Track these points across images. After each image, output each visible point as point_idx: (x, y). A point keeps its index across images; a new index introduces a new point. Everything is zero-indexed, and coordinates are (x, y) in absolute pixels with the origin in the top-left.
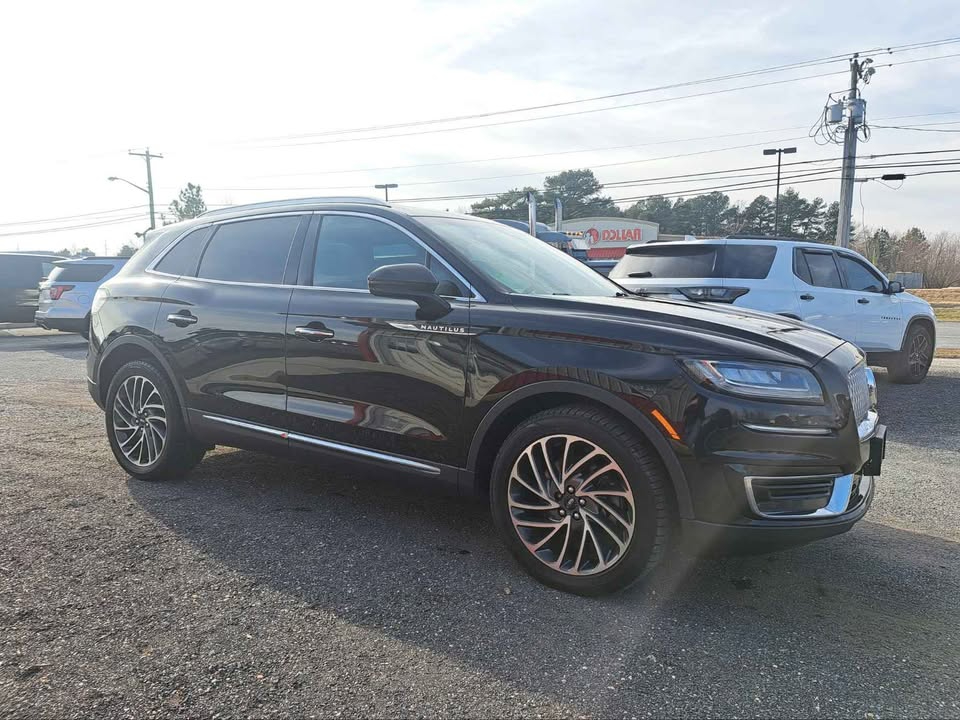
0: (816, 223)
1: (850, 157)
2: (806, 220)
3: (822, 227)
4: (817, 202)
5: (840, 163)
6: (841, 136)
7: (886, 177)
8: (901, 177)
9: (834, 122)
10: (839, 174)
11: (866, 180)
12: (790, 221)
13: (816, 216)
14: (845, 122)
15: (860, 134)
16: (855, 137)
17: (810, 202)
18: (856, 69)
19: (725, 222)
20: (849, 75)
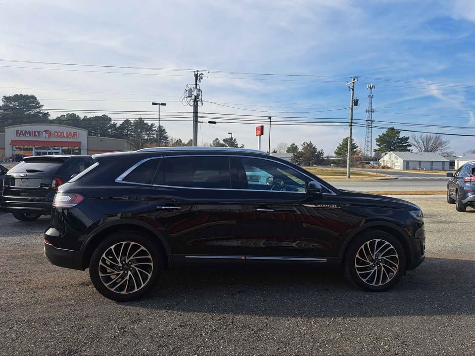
0: (153, 134)
1: (196, 112)
2: (148, 133)
3: (155, 136)
4: (152, 125)
5: (192, 114)
6: (192, 103)
7: (210, 122)
8: (215, 123)
9: (189, 97)
10: (192, 119)
11: (202, 122)
12: (141, 132)
13: (152, 131)
14: (193, 97)
15: (199, 103)
16: (197, 104)
17: (150, 124)
18: (196, 76)
19: (110, 130)
20: (194, 78)
